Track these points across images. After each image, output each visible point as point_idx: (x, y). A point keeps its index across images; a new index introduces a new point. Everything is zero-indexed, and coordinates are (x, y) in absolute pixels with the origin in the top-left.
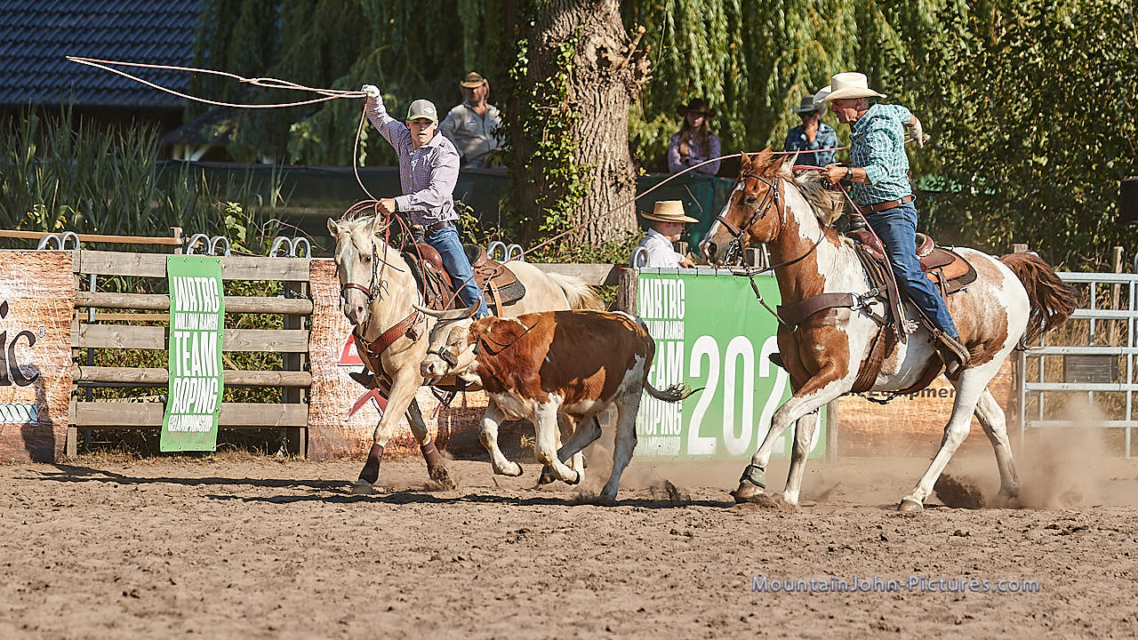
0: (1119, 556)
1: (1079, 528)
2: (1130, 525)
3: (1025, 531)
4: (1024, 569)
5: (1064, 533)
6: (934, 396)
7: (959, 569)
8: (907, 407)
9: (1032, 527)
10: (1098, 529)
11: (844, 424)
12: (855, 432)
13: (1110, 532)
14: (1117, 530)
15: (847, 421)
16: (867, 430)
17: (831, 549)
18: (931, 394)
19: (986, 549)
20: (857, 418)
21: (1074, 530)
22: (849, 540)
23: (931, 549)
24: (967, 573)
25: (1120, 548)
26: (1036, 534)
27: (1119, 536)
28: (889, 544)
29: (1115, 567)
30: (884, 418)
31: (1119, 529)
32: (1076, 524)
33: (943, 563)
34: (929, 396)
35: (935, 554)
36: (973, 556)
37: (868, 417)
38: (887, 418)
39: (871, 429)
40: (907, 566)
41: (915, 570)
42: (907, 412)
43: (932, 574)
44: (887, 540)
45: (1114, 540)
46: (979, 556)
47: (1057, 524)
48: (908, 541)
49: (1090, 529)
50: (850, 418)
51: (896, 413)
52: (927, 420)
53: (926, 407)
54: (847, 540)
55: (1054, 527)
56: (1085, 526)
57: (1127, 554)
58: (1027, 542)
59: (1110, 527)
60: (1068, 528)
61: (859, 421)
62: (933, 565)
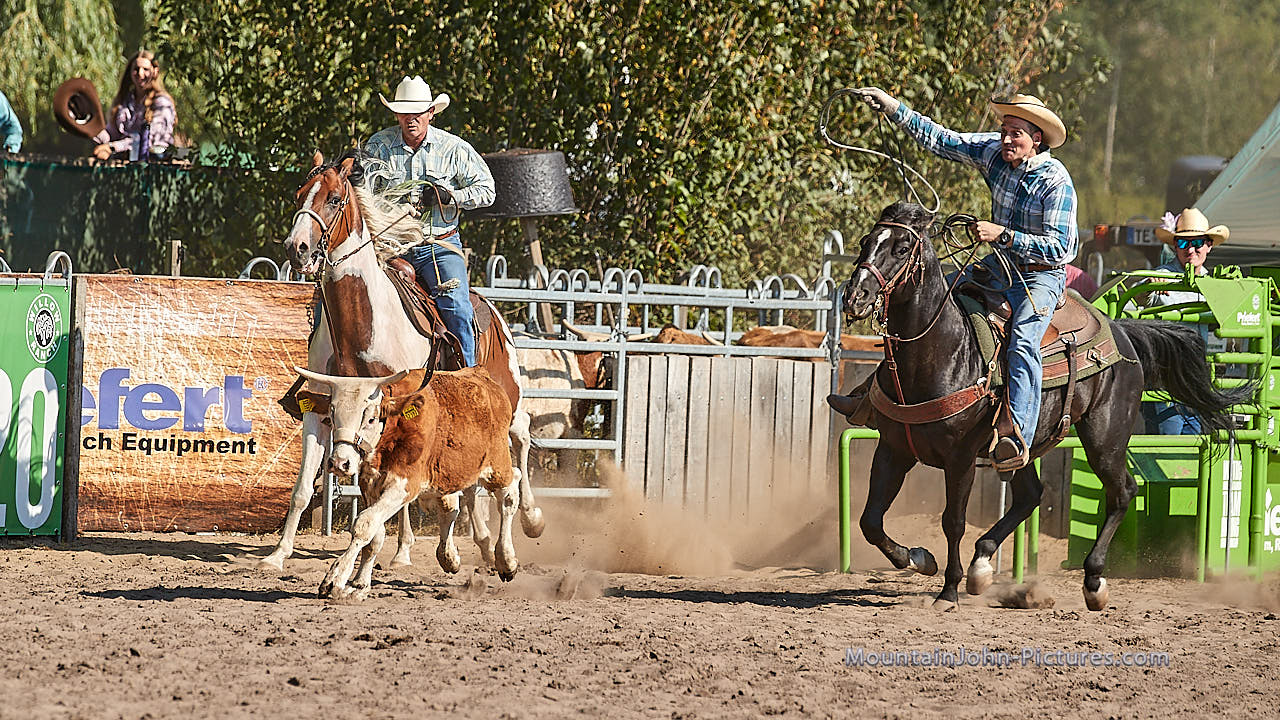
0: (452, 681)
1: (400, 640)
2: (470, 636)
3: (327, 643)
4: (322, 698)
5: (379, 647)
6: (211, 450)
7: (232, 697)
8: (174, 465)
9: (337, 637)
10: (427, 641)
11: (88, 487)
12: (102, 498)
13: (443, 646)
14: (452, 643)
15: (91, 484)
16: (119, 495)
17: (61, 667)
18: (207, 448)
19: (274, 669)
20: (106, 479)
21: (395, 642)
22: (87, 653)
23: (198, 668)
24: (244, 704)
25: (454, 669)
26: (341, 647)
27: (455, 651)
28: (143, 659)
29: (446, 696)
30: (142, 480)
31: (456, 641)
32: (396, 634)
33: (213, 688)
34: (203, 450)
35: (203, 675)
36: (254, 678)
37: (120, 478)
38: (147, 480)
39: (124, 495)
40: (163, 692)
41: (175, 698)
42: (173, 472)
43: (198, 705)
44: (139, 655)
45: (447, 657)
46: (262, 678)
47: (370, 633)
48: (167, 656)
49: (415, 641)
50: (96, 479)
51: (159, 473)
52: (200, 483)
53: (199, 466)
54: (85, 653)
55: (366, 638)
56: (409, 637)
57: (463, 678)
58: (330, 659)
59: (443, 639)
60: (385, 640)
61: (108, 483)
62: (199, 690)
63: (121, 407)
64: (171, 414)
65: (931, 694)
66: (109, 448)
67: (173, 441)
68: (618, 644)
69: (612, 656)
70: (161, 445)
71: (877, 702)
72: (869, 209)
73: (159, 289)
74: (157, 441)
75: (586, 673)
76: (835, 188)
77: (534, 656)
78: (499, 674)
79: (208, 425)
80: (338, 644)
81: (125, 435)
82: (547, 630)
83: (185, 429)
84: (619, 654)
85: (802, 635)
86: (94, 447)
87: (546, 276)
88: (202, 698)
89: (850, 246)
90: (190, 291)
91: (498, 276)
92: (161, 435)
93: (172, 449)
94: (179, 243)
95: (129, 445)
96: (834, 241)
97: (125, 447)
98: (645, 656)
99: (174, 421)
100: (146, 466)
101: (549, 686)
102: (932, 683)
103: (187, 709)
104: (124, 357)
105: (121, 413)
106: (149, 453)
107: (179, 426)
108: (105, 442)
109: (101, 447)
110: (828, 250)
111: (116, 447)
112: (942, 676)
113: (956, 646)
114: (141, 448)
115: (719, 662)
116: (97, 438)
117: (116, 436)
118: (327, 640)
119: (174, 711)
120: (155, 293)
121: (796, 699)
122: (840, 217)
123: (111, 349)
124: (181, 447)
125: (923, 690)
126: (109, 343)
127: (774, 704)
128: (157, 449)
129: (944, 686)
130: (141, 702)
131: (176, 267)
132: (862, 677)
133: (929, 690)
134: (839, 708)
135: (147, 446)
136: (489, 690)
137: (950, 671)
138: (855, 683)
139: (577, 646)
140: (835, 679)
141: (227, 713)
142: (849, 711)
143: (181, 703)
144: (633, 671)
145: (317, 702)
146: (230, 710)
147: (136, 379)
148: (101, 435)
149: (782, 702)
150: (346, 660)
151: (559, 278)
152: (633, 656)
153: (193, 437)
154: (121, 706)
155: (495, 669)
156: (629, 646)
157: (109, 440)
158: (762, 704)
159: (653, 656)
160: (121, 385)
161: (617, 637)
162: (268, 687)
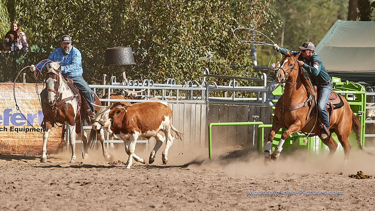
0: (102, 194)
1: (88, 183)
2: (107, 182)
4: (66, 200)
5: (82, 185)
6: (35, 131)
7: (41, 199)
8: (25, 135)
9: (70, 182)
10: (95, 183)
12: (5, 145)
14: (102, 184)
16: (9, 144)
19: (53, 192)
21: (86, 184)
23: (32, 192)
24: (45, 201)
27: (103, 186)
28: (16, 189)
29: (101, 198)
32: (87, 181)
33: (36, 197)
34: (33, 131)
35: (33, 194)
36: (47, 194)
37: (10, 139)
38: (17, 140)
39: (11, 144)
40: (22, 198)
41: (25, 200)
42: (24, 137)
43: (32, 202)
45: (101, 188)
46: (50, 194)
47: (80, 181)
48: (23, 188)
50: (3, 139)
51: (20, 138)
52: (32, 140)
53: (32, 135)
55: (78, 182)
56: (90, 182)
57: (105, 193)
58: (68, 189)
59: (100, 183)
60: (84, 183)
61: (6, 140)
62: (32, 198)
63: (10, 120)
64: (24, 121)
65: (234, 196)
66: (6, 131)
67: (24, 129)
68: (148, 183)
69: (146, 187)
70: (21, 130)
71: (219, 199)
72: (216, 62)
73: (20, 87)
74: (20, 129)
75: (139, 191)
76: (207, 56)
77: (125, 187)
78: (115, 192)
79: (34, 124)
80: (71, 184)
81: (11, 127)
82: (128, 180)
83: (28, 125)
84: (148, 186)
85: (199, 180)
86: (2, 130)
87: (127, 82)
88: (33, 200)
89: (211, 72)
90: (28, 87)
91: (114, 82)
92: (21, 127)
93: (24, 131)
94: (25, 74)
95: (12, 130)
96: (207, 71)
97: (11, 131)
98: (155, 186)
99: (24, 123)
100: (17, 136)
101: (129, 195)
102: (234, 193)
103: (29, 203)
104: (10, 105)
105: (10, 121)
106: (18, 132)
107: (26, 124)
108: (5, 129)
109: (4, 131)
110: (205, 73)
111: (8, 130)
112: (237, 191)
113: (241, 182)
114: (15, 131)
115: (176, 188)
116: (3, 128)
117: (8, 127)
118: (68, 183)
119: (25, 204)
120: (19, 88)
121: (197, 198)
122: (208, 64)
123: (7, 103)
124: (27, 130)
125: (232, 195)
126: (6, 102)
127: (191, 199)
128: (20, 131)
129: (238, 194)
130: (16, 201)
131: (25, 80)
132: (215, 192)
133: (234, 195)
134: (209, 200)
135: (17, 130)
136: (112, 196)
137: (239, 189)
138: (213, 193)
139: (136, 184)
140: (208, 192)
141: (40, 204)
142: (212, 201)
143: (27, 202)
144: (152, 191)
145: (65, 200)
146: (41, 203)
147: (14, 111)
148: (4, 127)
149: (193, 199)
150: (73, 189)
151: (131, 82)
152: (152, 187)
153: (30, 127)
154: (11, 203)
155: (114, 191)
156: (151, 184)
157: (6, 128)
158: (188, 199)
159: (158, 186)
160: (10, 113)
161: (147, 181)
162: (51, 197)
